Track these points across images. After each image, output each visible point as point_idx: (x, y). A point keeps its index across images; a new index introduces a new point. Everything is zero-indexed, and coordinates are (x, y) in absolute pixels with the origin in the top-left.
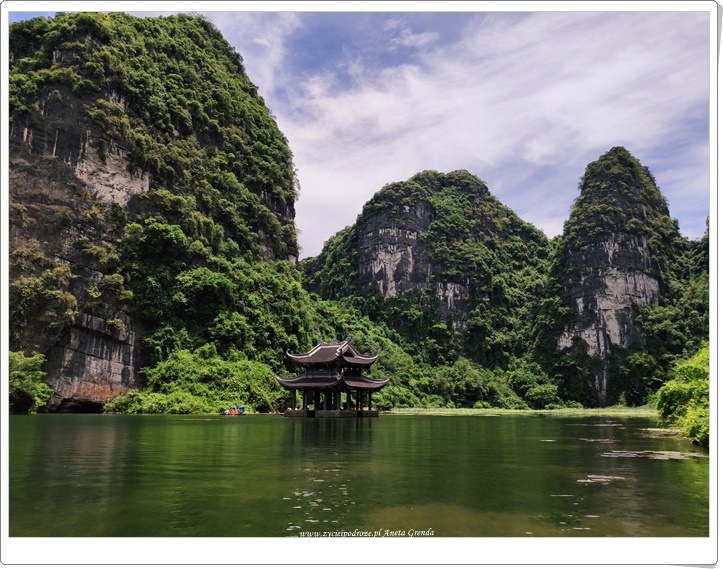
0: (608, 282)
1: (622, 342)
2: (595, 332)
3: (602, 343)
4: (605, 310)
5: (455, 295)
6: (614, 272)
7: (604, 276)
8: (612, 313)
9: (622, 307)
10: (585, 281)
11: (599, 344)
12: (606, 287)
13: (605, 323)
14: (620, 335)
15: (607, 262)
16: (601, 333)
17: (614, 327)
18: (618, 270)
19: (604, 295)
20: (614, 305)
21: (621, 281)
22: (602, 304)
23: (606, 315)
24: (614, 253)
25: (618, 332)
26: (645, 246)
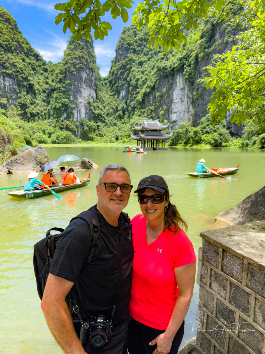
0: (82, 90)
1: (86, 117)
2: (76, 112)
3: (79, 116)
4: (80, 103)
5: (10, 85)
6: (84, 86)
7: (81, 87)
8: (83, 104)
9: (86, 102)
10: (74, 88)
11: (78, 117)
12: (82, 92)
13: (80, 109)
14: (85, 114)
15: (82, 81)
16: (78, 112)
17: (83, 110)
18: (86, 85)
19: (81, 96)
20: (83, 101)
21: (86, 90)
22: (80, 100)
23: (80, 105)
24: (85, 77)
25: (84, 113)
26: (94, 77)
